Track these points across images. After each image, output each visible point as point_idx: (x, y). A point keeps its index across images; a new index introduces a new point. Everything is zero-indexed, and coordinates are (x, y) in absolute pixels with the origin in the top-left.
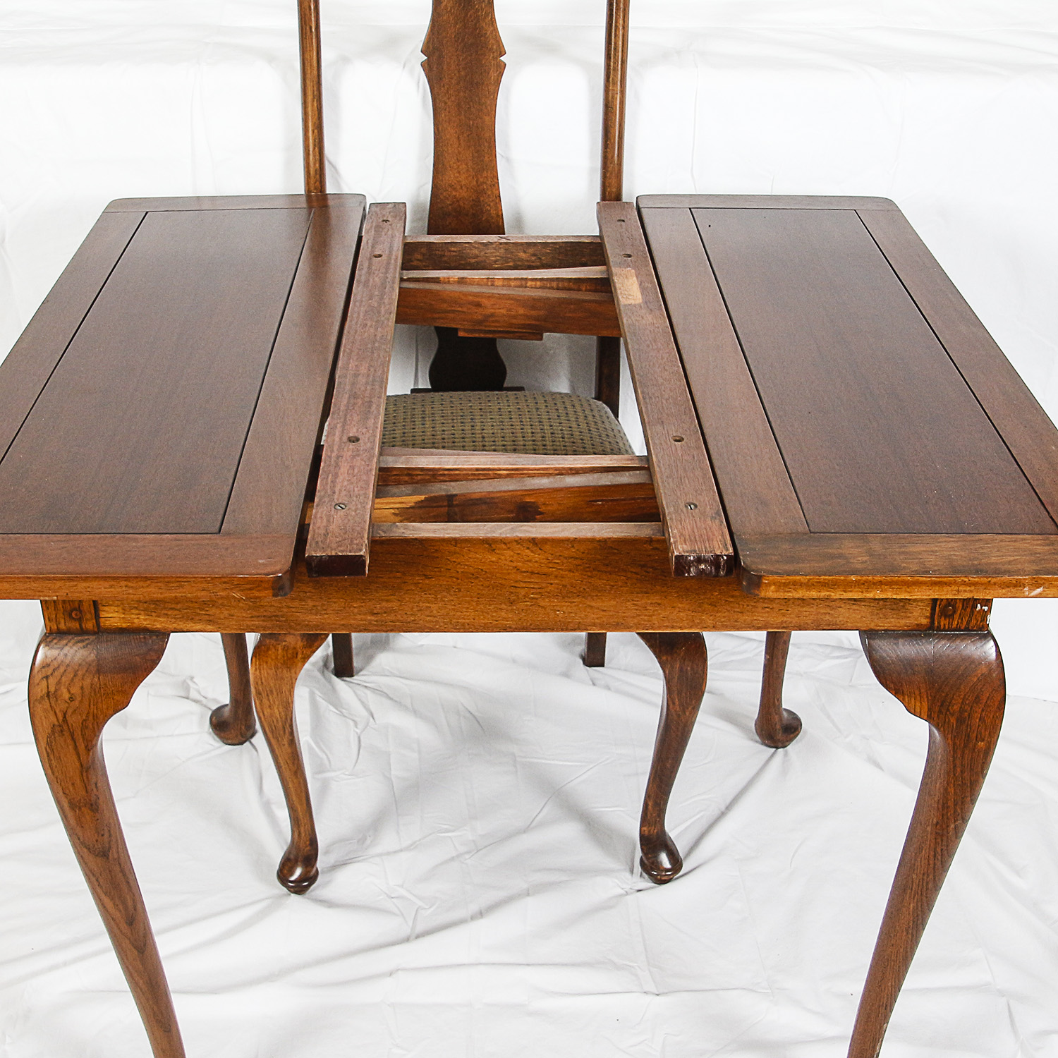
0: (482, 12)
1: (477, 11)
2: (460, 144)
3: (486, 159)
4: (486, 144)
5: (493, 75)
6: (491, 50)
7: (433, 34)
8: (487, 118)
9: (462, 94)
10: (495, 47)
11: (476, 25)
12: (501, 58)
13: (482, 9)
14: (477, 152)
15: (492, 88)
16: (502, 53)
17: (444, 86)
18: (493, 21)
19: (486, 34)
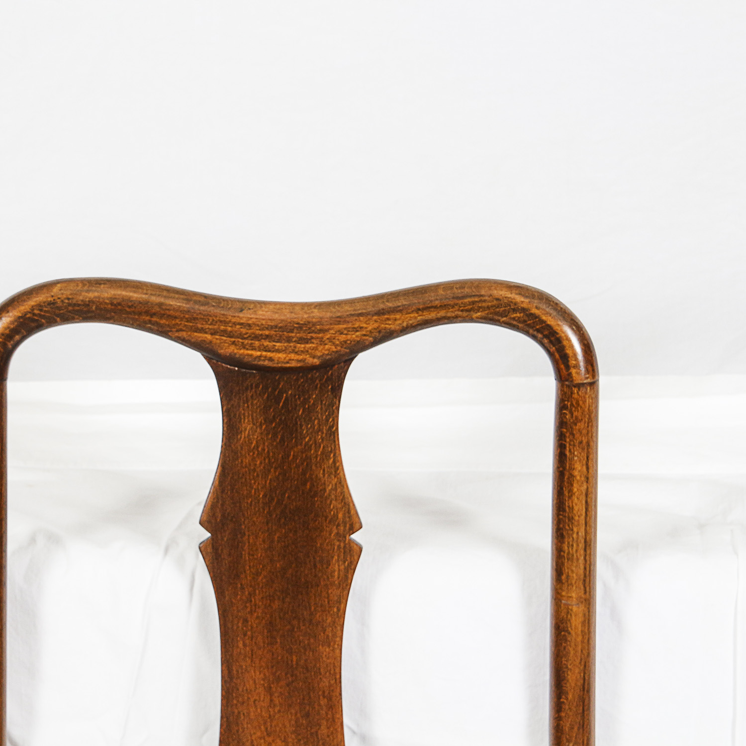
0: (316, 451)
1: (308, 447)
2: (271, 700)
3: (324, 731)
4: (323, 702)
5: (337, 567)
6: (333, 520)
7: (223, 491)
8: (325, 650)
9: (276, 604)
10: (340, 515)
11: (304, 473)
12: (353, 536)
13: (317, 446)
14: (307, 715)
15: (334, 592)
16: (354, 525)
17: (242, 588)
18: (337, 468)
19: (325, 490)
